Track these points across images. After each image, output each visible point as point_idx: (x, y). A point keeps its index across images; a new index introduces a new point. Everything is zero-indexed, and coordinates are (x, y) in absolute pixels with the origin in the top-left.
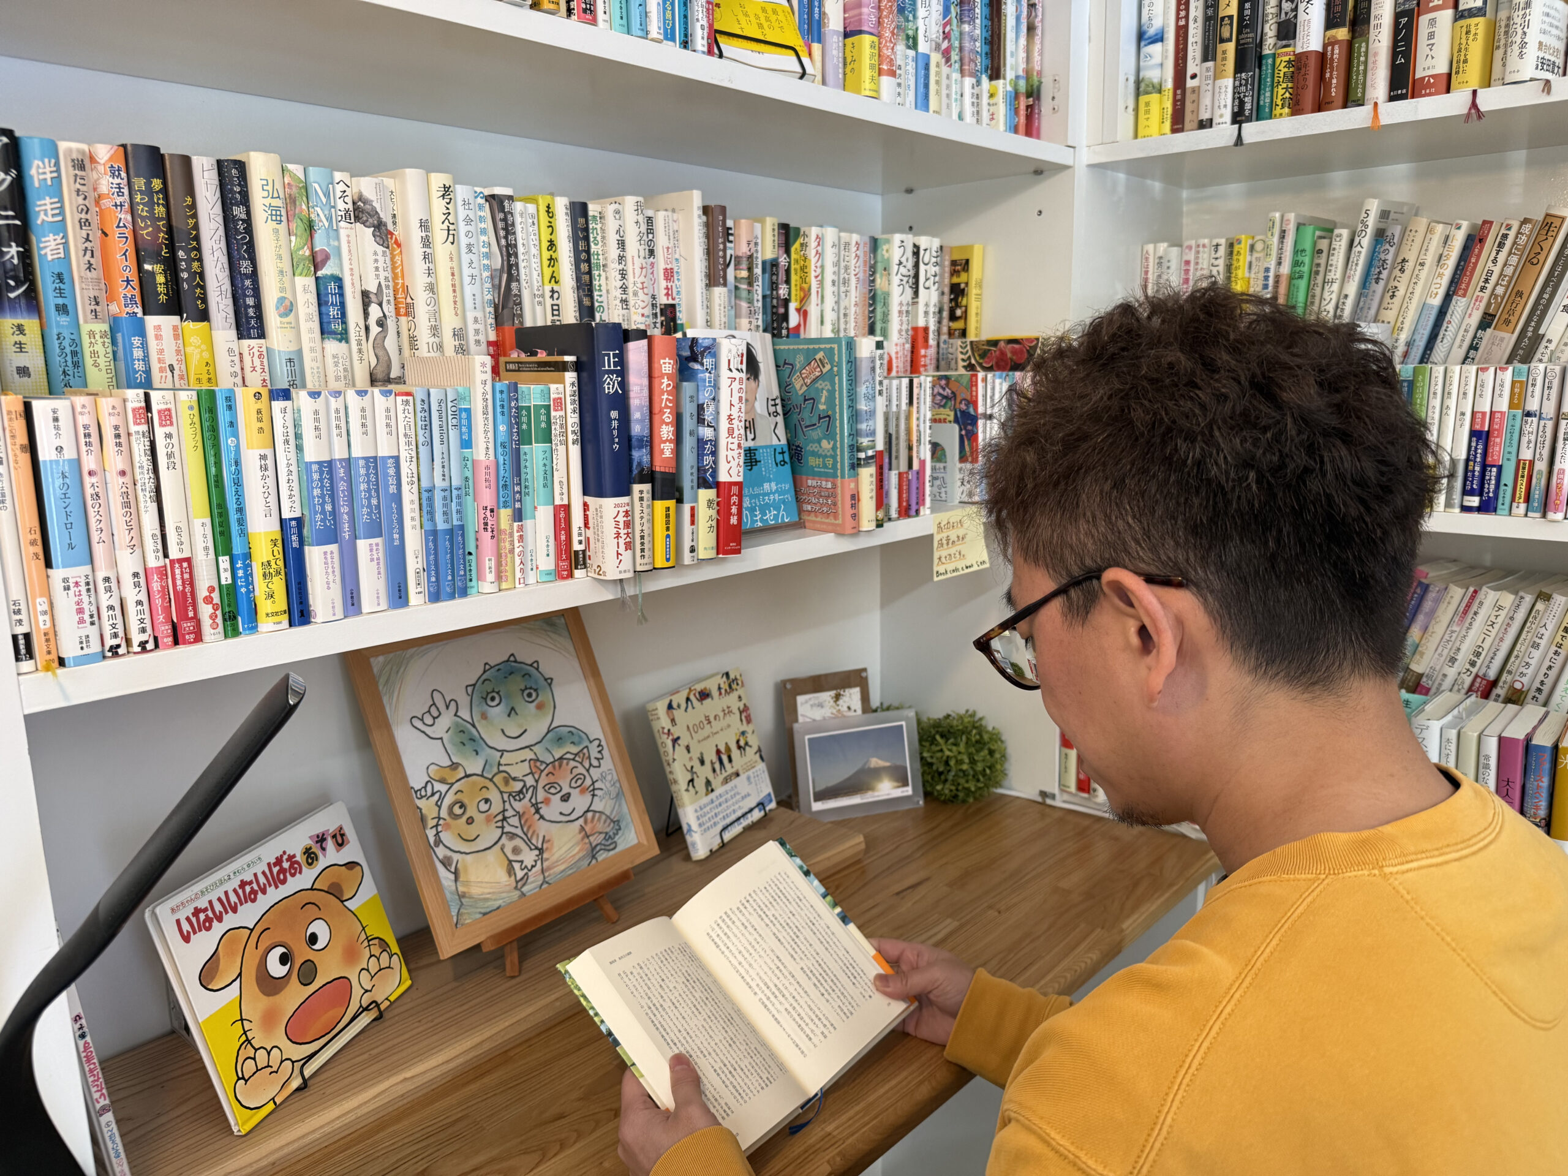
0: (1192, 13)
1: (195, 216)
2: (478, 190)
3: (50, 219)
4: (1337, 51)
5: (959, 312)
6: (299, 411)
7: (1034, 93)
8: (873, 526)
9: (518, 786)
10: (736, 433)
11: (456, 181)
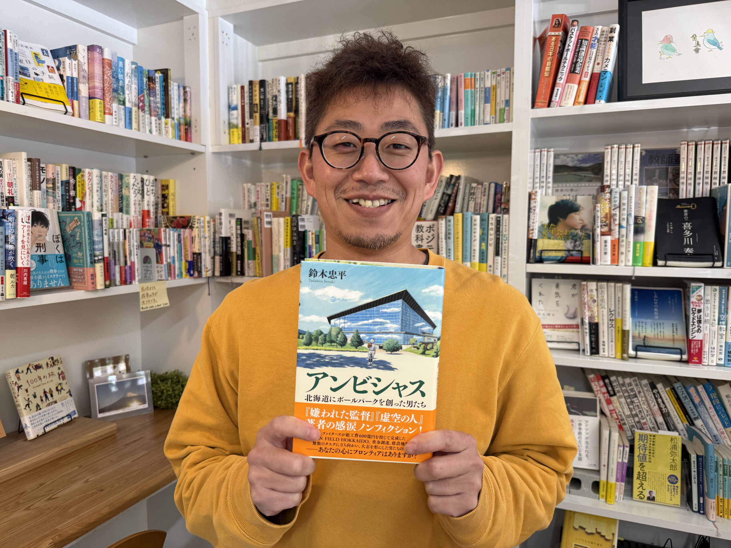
0: (246, 101)
4: (291, 120)
7: (188, 124)
8: (103, 287)
10: (26, 247)
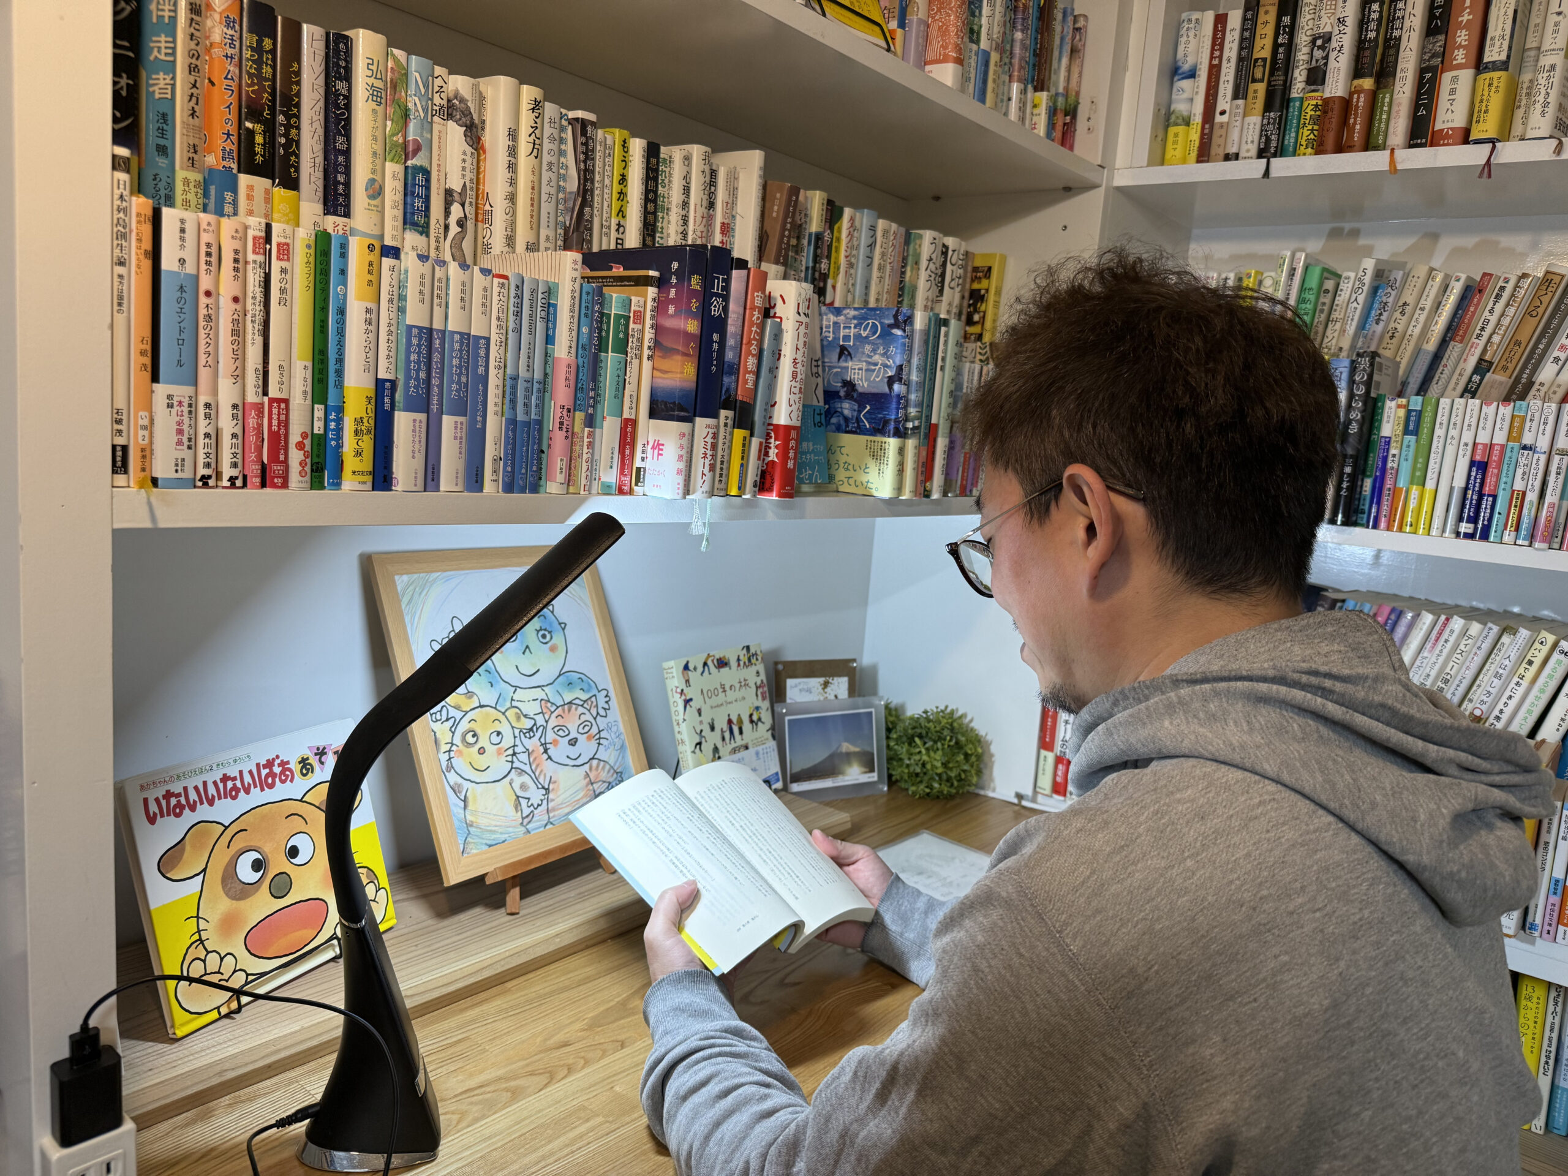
0: (1226, 54)
1: (298, 83)
2: (564, 111)
3: (162, 57)
4: (1362, 99)
5: (976, 317)
6: (406, 271)
7: (1072, 112)
9: (528, 724)
10: (799, 377)
11: (547, 98)
